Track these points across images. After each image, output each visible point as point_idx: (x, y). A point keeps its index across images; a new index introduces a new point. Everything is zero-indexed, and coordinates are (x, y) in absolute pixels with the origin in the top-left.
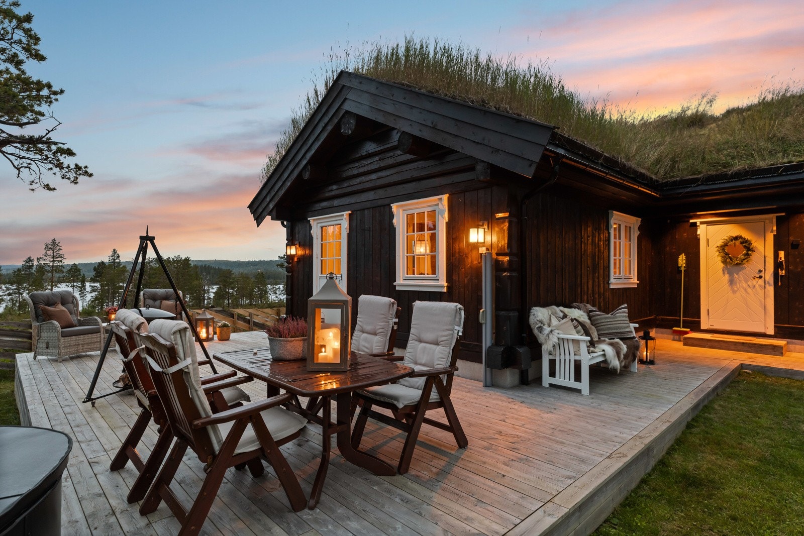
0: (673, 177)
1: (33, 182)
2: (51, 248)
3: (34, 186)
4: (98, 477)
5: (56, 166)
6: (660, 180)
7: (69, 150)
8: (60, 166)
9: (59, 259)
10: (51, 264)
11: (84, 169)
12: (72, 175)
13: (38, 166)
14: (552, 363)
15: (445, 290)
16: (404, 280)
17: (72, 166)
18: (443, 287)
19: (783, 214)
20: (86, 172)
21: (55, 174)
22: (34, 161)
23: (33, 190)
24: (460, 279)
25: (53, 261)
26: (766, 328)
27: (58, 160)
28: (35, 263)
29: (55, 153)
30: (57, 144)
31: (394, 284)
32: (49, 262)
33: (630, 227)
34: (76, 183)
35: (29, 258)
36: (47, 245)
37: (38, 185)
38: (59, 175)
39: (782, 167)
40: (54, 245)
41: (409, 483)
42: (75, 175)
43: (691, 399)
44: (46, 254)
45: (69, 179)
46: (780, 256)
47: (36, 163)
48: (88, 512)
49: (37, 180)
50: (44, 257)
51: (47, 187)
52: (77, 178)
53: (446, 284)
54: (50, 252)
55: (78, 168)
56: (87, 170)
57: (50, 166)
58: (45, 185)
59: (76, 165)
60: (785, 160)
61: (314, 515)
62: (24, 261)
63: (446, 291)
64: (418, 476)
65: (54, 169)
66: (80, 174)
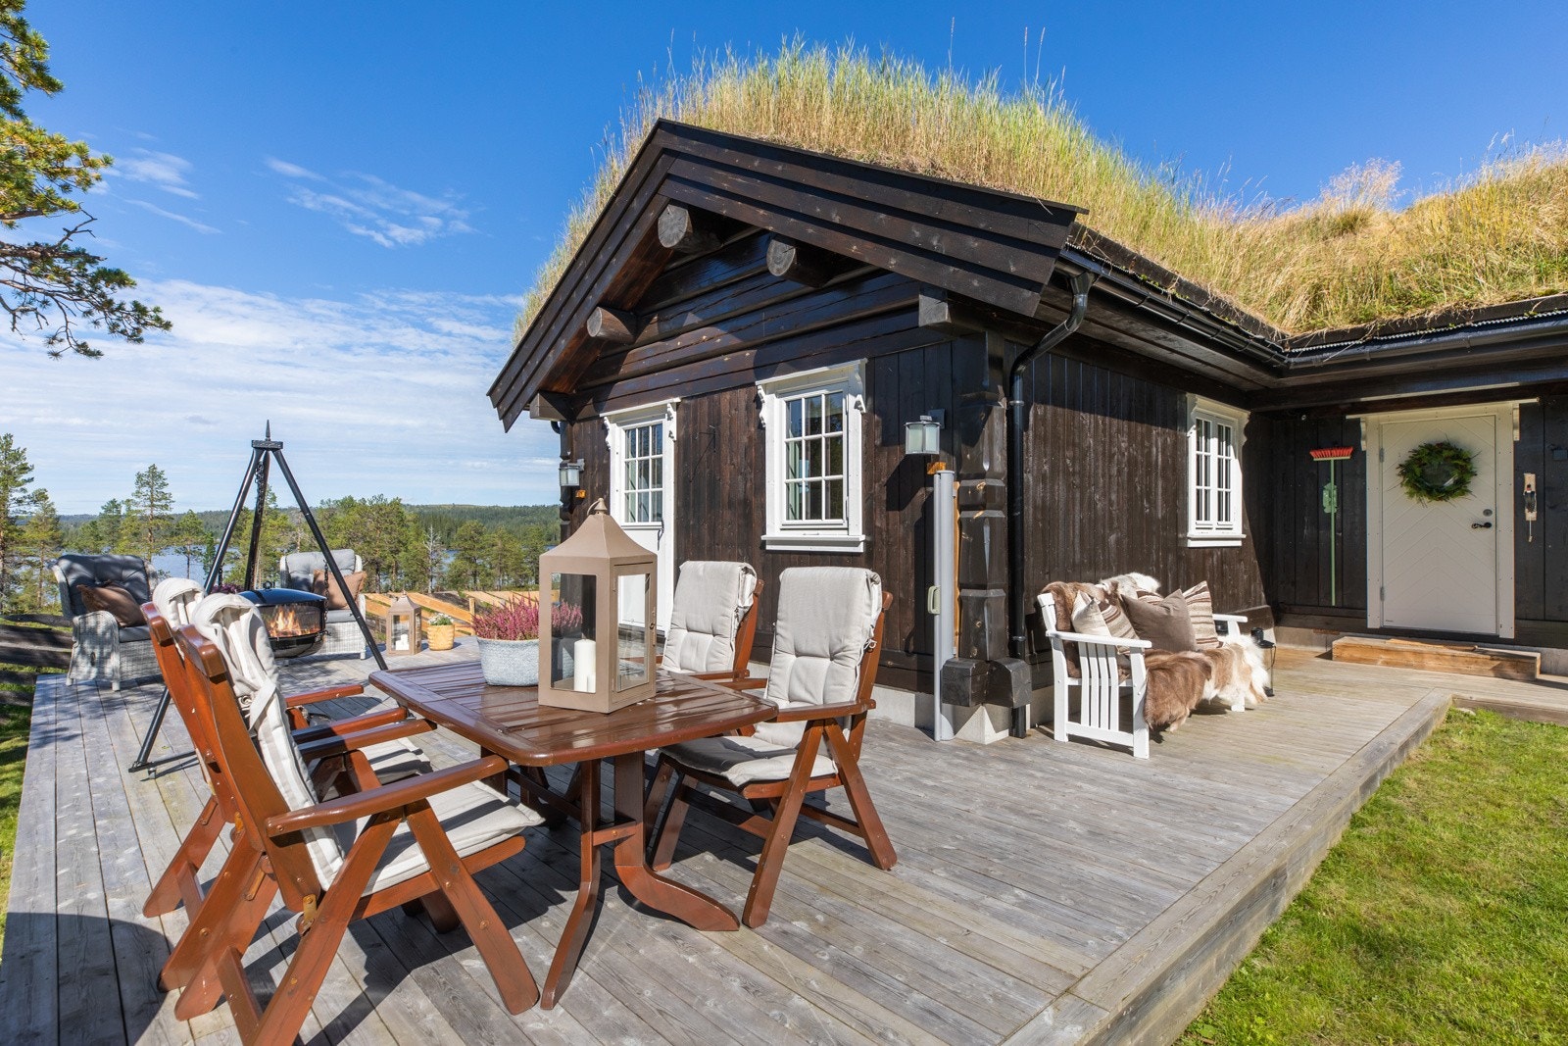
0: (1312, 327)
1: (54, 338)
2: (148, 483)
3: (57, 347)
4: (113, 931)
5: (99, 308)
6: (1289, 333)
7: (118, 273)
8: (107, 306)
9: (163, 502)
10: (148, 513)
11: (152, 314)
12: (129, 325)
13: (61, 307)
14: (1075, 693)
15: (861, 549)
16: (782, 529)
17: (129, 307)
18: (856, 544)
19: (1535, 400)
20: (158, 319)
21: (96, 323)
22: (52, 296)
23: (56, 355)
24: (890, 527)
25: (153, 506)
26: (1498, 626)
27: (102, 295)
28: (123, 510)
29: (94, 281)
30: (94, 262)
31: (763, 538)
32: (143, 508)
33: (1228, 429)
34: (140, 340)
35: (112, 502)
36: (139, 476)
37: (66, 344)
38: (104, 327)
39: (1537, 301)
40: (152, 478)
41: (766, 948)
42: (136, 326)
43: (1357, 768)
44: (138, 492)
45: (123, 332)
46: (1527, 482)
47: (57, 301)
48: (68, 1012)
49: (63, 336)
50: (134, 498)
51: (83, 349)
52: (138, 330)
53: (863, 538)
54: (145, 490)
55: (140, 310)
56: (160, 315)
57: (84, 306)
58: (78, 345)
59: (136, 305)
60: (1544, 289)
61: (551, 1022)
62: (103, 508)
63: (862, 551)
64: (785, 932)
65: (95, 311)
66: (146, 324)
